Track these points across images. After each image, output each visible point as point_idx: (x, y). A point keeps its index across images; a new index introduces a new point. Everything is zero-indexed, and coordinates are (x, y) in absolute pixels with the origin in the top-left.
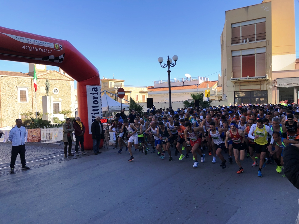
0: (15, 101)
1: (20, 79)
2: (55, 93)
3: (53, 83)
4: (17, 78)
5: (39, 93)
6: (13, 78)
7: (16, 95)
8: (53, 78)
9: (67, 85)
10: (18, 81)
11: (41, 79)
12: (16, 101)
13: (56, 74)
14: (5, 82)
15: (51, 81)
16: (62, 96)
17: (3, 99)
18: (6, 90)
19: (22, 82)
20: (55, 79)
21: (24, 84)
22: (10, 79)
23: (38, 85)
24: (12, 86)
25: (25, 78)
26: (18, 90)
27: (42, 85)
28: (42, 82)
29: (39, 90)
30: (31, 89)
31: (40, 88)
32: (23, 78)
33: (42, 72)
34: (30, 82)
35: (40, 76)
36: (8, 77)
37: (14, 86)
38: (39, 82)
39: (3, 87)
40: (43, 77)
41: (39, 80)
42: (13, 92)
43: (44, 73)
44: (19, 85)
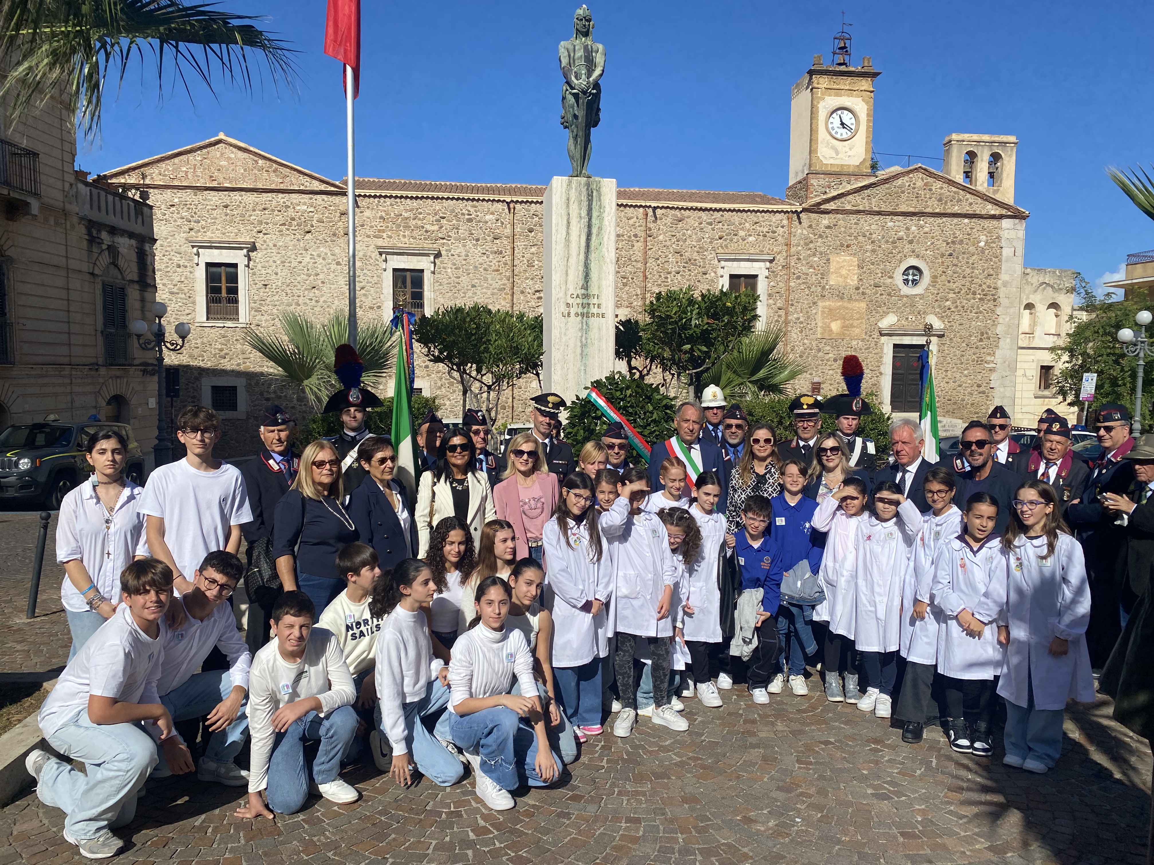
1: (736, 218)
2: (907, 290)
3: (901, 234)
4: (717, 215)
5: (823, 288)
6: (701, 213)
8: (903, 208)
9: (982, 244)
10: (726, 227)
11: (836, 211)
13: (919, 183)
14: (665, 233)
15: (890, 224)
16: (948, 303)
18: (670, 273)
19: (742, 233)
20: (913, 214)
21: (752, 239)
22: (689, 217)
23: (818, 244)
24: (696, 254)
25: (758, 211)
26: (720, 272)
27: (842, 245)
28: (843, 229)
29: (822, 274)
30: (783, 267)
31: (828, 260)
32: (749, 211)
33: (844, 178)
34: (780, 230)
35: (834, 198)
36: (682, 208)
37: (705, 253)
38: (828, 231)
39: (658, 259)
40: (847, 204)
41: (825, 220)
42: (699, 281)
43: (856, 179)
44: (726, 247)
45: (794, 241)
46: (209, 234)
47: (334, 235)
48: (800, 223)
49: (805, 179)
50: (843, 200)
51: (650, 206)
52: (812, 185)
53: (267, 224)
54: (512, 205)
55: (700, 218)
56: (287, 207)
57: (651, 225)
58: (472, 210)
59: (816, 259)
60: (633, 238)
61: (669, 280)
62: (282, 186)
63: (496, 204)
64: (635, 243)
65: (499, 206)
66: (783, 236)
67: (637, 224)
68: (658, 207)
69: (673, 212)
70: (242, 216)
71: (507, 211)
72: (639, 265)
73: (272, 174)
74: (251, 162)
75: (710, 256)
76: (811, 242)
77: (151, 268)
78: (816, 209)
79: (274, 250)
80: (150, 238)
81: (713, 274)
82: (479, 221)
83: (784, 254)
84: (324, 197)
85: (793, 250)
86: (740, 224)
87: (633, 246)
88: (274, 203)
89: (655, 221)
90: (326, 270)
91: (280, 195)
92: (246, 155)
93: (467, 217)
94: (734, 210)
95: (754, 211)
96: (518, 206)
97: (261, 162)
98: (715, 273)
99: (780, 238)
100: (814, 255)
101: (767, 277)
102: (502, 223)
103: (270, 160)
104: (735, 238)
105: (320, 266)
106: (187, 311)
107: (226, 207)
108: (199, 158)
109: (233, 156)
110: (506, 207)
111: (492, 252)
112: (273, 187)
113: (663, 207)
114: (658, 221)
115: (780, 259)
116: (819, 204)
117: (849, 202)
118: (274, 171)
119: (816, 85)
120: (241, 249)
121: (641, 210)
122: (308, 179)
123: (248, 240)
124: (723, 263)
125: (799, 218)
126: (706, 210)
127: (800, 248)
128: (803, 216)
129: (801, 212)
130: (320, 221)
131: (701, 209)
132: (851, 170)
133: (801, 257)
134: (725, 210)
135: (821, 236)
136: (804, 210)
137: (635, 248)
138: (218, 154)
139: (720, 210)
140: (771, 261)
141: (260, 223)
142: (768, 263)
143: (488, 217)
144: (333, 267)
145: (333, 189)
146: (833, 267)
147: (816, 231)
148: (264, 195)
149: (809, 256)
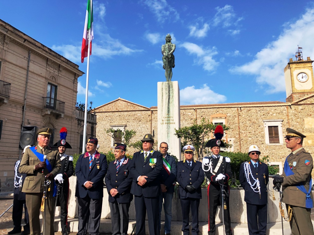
0: (261, 142)
1: (268, 109)
4: (261, 108)
5: (303, 129)
6: (256, 108)
7: (262, 133)
10: (265, 111)
11: (304, 104)
12: (263, 142)
14: (245, 115)
17: (243, 140)
18: (247, 126)
19: (271, 113)
21: (274, 115)
22: (252, 109)
23: (299, 115)
24: (256, 120)
25: (276, 106)
26: (265, 125)
27: (308, 115)
28: (308, 110)
29: (302, 125)
30: (287, 123)
31: (304, 120)
32: (272, 106)
33: (306, 94)
34: (284, 112)
35: (303, 100)
36: (250, 107)
37: (259, 120)
38: (302, 111)
39: (243, 122)
40: (308, 101)
41: (300, 107)
42: (258, 129)
43: (310, 94)
44: (266, 117)
45: (290, 114)
46: (115, 123)
47: (147, 121)
48: (291, 109)
49: (291, 95)
50: (306, 100)
51: (239, 107)
52: (294, 97)
53: (130, 119)
54: (196, 110)
55: (256, 109)
56: (135, 115)
57: (240, 113)
58: (184, 112)
59: (299, 120)
60: (234, 117)
61: (247, 129)
62: (134, 110)
63: (191, 110)
64: (235, 118)
65: (192, 110)
66: (285, 113)
67: (235, 113)
68: (242, 107)
69: (247, 108)
70: (124, 118)
71: (194, 111)
72: (237, 125)
73: (132, 107)
74: (126, 104)
75: (260, 120)
76: (296, 114)
77: (95, 131)
78: (297, 104)
79: (131, 126)
80: (95, 124)
81: (262, 126)
82: (186, 115)
83: (287, 119)
84: (144, 111)
85: (290, 117)
86: (270, 110)
87: (234, 119)
88: (132, 114)
89: (241, 111)
90: (144, 131)
91: (133, 112)
92: (125, 102)
93: (183, 114)
94: (267, 106)
95: (274, 106)
96: (198, 110)
97: (129, 104)
98: (263, 126)
99: (285, 114)
100: (298, 118)
101: (281, 126)
102: (193, 115)
103: (131, 103)
104: (269, 115)
105: (143, 130)
106: (109, 144)
107: (120, 116)
108: (114, 104)
109: (122, 103)
110: (194, 110)
111: (190, 123)
112: (132, 110)
113: (243, 107)
114: (242, 111)
115: (286, 121)
116: (297, 102)
117: (309, 101)
118: (132, 106)
119: (291, 67)
120: (123, 126)
121: (236, 108)
122: (140, 107)
123: (125, 124)
124: (265, 123)
125: (290, 107)
126: (258, 107)
127: (292, 117)
128: (291, 106)
129: (291, 105)
130: (143, 118)
131: (256, 107)
132: (308, 91)
133: (293, 120)
134: (264, 106)
135: (299, 112)
136: (292, 105)
137: (235, 120)
138: (118, 103)
139: (262, 106)
140: (282, 121)
141: (128, 119)
142: (281, 122)
143: (189, 114)
144: (146, 130)
145: (147, 109)
146: (306, 122)
147: (297, 111)
148: (129, 112)
149: (296, 119)
